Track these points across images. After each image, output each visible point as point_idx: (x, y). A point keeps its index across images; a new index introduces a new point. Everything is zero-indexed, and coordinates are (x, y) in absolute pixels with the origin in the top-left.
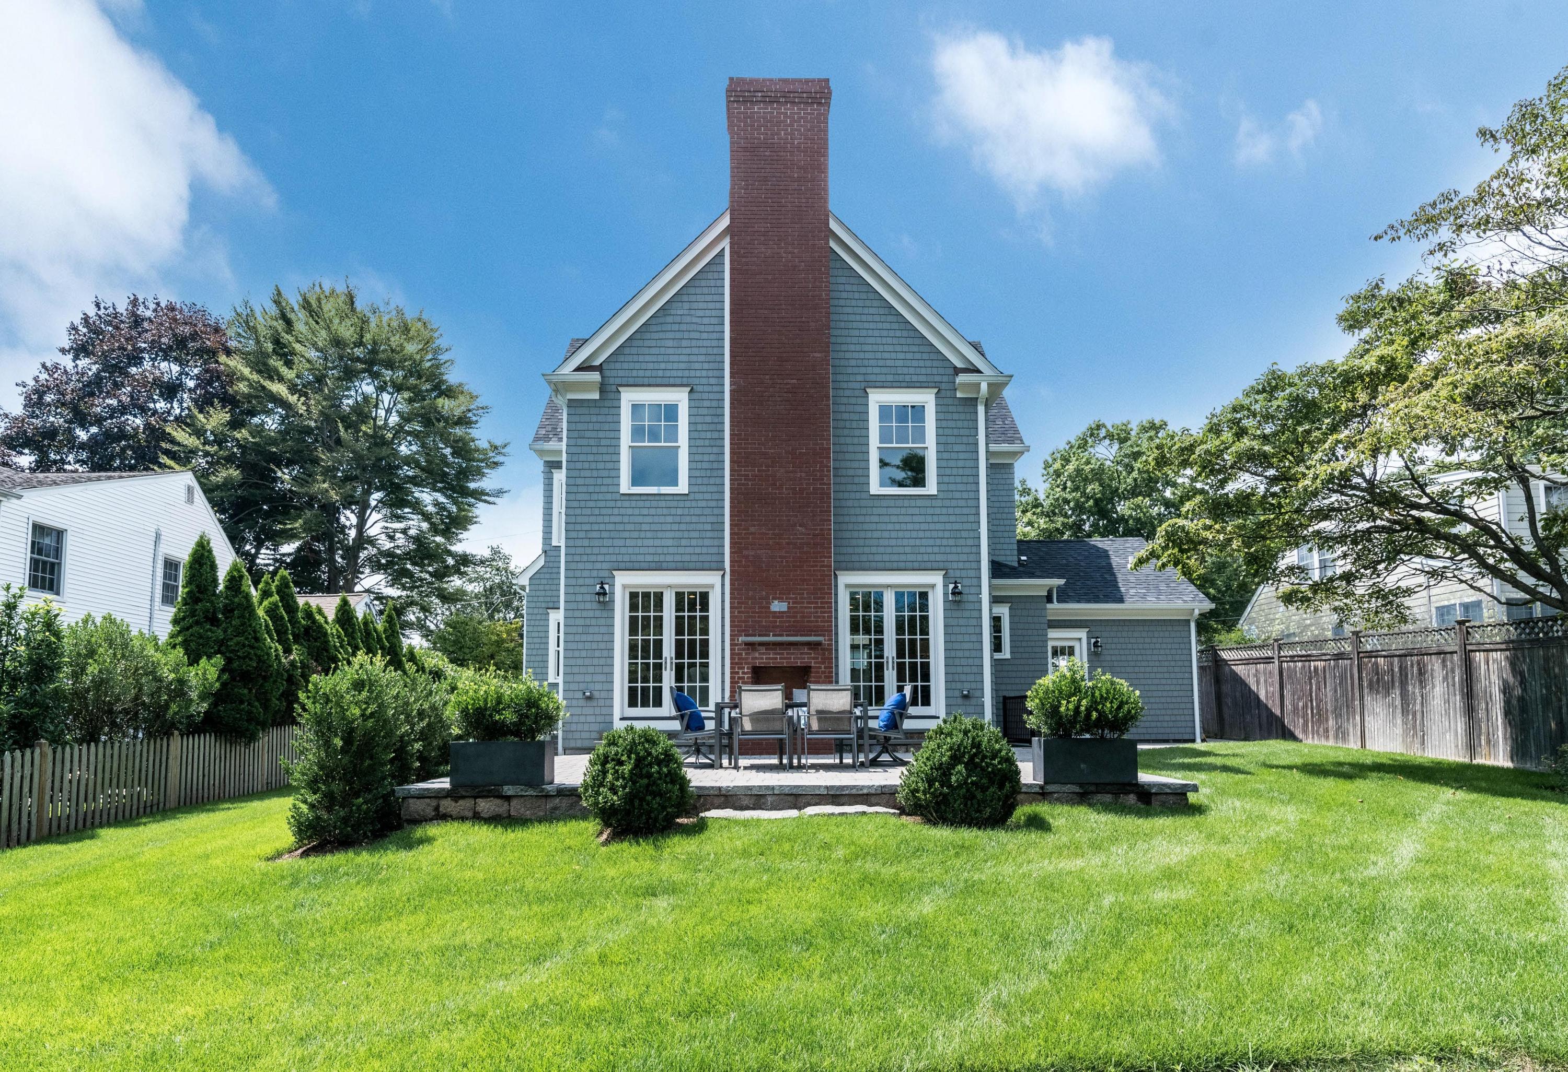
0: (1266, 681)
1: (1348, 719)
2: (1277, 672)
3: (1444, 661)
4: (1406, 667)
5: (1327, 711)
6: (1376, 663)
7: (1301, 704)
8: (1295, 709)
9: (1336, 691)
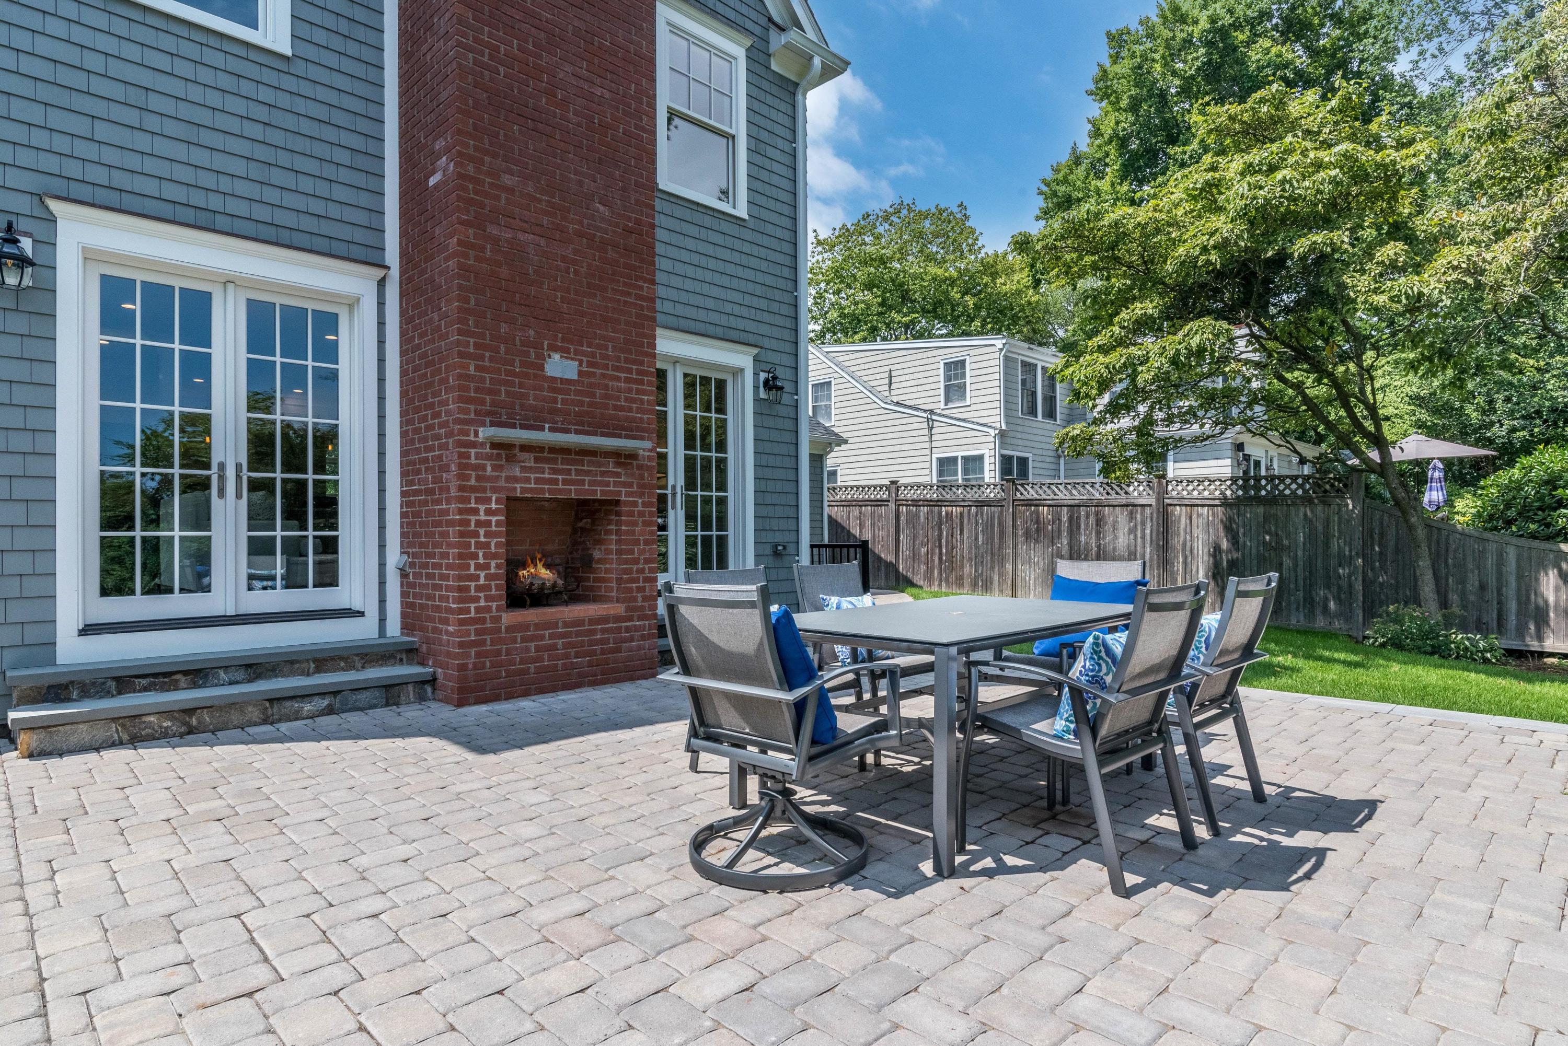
0: (873, 525)
1: (993, 568)
2: (892, 515)
3: (1131, 513)
4: (1079, 518)
5: (962, 558)
6: (1037, 513)
7: (924, 550)
8: (915, 556)
9: (977, 538)
